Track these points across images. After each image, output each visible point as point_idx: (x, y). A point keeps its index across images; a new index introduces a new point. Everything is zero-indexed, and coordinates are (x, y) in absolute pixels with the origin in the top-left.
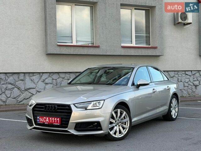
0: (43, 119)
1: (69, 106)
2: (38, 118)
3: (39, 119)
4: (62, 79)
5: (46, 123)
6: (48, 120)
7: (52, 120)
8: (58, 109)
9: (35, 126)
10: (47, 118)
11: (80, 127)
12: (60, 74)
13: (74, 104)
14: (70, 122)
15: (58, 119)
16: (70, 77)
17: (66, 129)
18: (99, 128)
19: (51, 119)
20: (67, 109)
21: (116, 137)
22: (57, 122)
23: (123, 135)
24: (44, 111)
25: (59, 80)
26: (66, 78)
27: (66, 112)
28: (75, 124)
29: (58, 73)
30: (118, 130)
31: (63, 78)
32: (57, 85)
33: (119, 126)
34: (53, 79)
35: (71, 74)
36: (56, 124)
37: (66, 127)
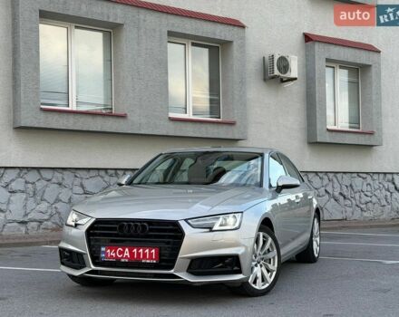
0: (115, 252)
1: (175, 224)
2: (103, 249)
3: (105, 252)
4: (45, 183)
5: (123, 260)
6: (128, 254)
7: (139, 254)
8: (151, 230)
9: (93, 267)
10: (127, 250)
11: (200, 268)
12: (42, 172)
13: (186, 220)
14: (179, 256)
15: (153, 251)
16: (63, 179)
17: (172, 271)
18: (236, 268)
19: (135, 250)
20: (170, 231)
21: (257, 287)
22: (151, 258)
23: (267, 285)
24: (117, 235)
25: (40, 185)
26: (54, 180)
27: (170, 237)
28: (189, 261)
29: (38, 169)
30: (259, 275)
31: (49, 180)
32: (35, 194)
33: (261, 266)
34: (26, 182)
35: (65, 173)
36: (148, 261)
37: (171, 268)
